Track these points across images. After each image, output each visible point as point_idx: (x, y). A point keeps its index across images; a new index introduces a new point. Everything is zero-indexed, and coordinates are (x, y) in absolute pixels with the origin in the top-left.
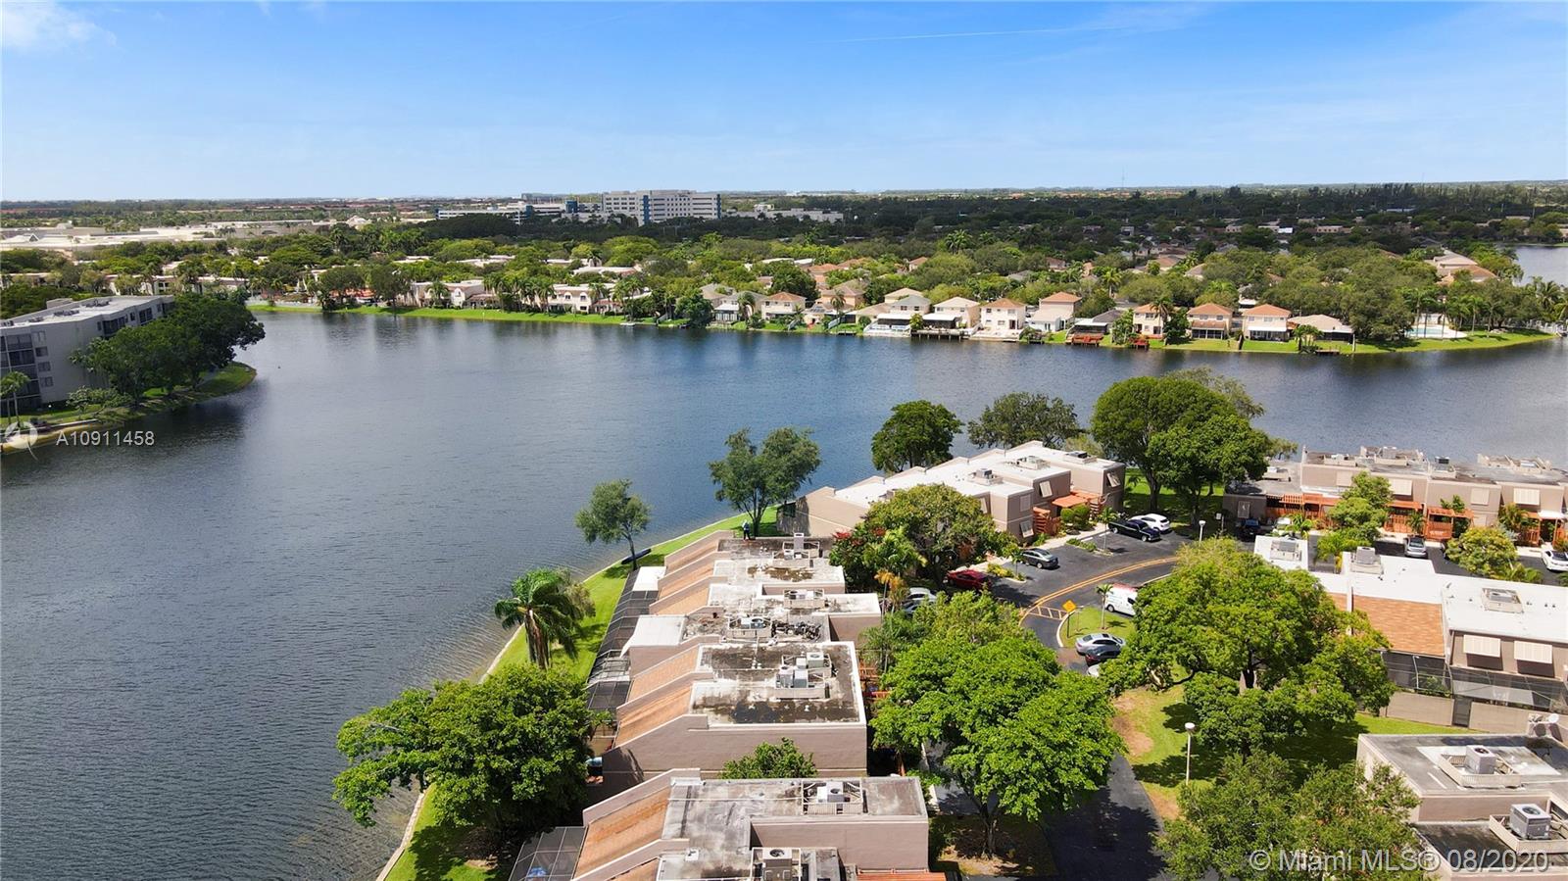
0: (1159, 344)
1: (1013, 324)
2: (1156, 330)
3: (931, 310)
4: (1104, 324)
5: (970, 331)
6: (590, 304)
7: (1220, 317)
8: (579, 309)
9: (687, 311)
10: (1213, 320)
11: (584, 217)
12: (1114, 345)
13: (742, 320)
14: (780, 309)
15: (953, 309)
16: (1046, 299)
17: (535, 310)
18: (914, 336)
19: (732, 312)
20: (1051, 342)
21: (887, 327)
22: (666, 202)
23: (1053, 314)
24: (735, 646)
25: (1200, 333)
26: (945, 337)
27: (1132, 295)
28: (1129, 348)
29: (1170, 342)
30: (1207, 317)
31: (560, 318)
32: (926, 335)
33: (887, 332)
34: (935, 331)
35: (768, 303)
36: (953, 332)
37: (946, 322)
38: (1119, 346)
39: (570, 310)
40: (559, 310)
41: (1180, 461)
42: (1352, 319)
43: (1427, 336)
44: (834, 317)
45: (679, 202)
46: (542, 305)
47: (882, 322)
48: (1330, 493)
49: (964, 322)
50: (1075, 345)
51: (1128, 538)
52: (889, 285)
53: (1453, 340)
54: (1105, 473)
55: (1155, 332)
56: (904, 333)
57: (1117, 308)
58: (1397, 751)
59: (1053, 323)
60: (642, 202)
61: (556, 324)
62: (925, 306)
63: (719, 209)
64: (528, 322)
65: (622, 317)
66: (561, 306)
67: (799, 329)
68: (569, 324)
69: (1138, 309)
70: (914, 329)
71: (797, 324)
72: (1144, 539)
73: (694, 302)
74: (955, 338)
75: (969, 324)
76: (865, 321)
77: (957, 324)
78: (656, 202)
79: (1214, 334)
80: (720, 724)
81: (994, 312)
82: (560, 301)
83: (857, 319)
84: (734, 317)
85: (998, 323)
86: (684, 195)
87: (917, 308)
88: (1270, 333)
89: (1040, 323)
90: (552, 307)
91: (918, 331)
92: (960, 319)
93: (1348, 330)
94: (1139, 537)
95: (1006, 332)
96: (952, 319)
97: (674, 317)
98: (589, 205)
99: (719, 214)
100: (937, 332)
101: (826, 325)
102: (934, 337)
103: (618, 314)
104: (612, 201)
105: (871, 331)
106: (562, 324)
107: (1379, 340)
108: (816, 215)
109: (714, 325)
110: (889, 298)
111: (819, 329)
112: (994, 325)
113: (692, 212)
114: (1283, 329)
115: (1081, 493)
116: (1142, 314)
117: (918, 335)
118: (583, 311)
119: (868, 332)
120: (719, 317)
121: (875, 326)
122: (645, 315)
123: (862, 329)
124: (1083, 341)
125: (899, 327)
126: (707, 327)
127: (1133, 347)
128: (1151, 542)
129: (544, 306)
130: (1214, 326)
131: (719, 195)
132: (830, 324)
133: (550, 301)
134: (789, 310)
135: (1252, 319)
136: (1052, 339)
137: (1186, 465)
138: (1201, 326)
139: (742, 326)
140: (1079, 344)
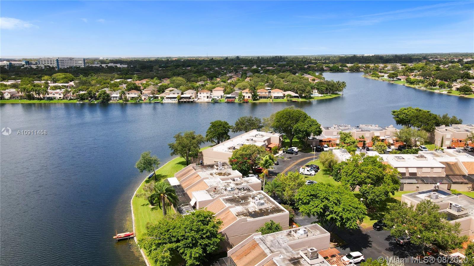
0: (251, 101)
1: (208, 97)
2: (249, 97)
3: (182, 94)
4: (234, 96)
5: (196, 100)
6: (63, 96)
7: (266, 93)
8: (59, 98)
9: (102, 97)
10: (264, 93)
11: (34, 67)
12: (239, 102)
13: (120, 99)
14: (133, 95)
15: (189, 93)
16: (214, 89)
17: (41, 99)
18: (179, 102)
19: (117, 97)
20: (221, 102)
21: (170, 99)
22: (65, 61)
23: (218, 93)
24: (230, 197)
25: (261, 97)
26: (189, 102)
27: (240, 87)
28: (243, 102)
29: (254, 100)
30: (262, 93)
31: (51, 102)
32: (183, 102)
33: (170, 101)
34: (185, 100)
35: (129, 94)
36: (191, 100)
37: (188, 97)
38: (240, 102)
39: (55, 99)
40: (50, 99)
41: (303, 132)
42: (299, 92)
43: (315, 96)
44: (152, 97)
45: (70, 61)
46: (43, 97)
47: (167, 98)
48: (333, 137)
49: (193, 97)
50: (228, 102)
51: (290, 154)
52: (165, 87)
53: (321, 96)
54: (280, 137)
55: (249, 98)
56: (176, 101)
57: (236, 91)
58: (412, 197)
59: (220, 96)
60: (56, 62)
61: (50, 103)
62: (180, 92)
63: (85, 64)
64: (38, 103)
65: (77, 100)
66: (51, 97)
67: (141, 102)
68: (55, 103)
69: (243, 91)
70: (179, 100)
71: (140, 100)
72: (294, 154)
73: (104, 94)
74: (192, 102)
75: (194, 98)
76: (162, 98)
77: (191, 98)
78: (61, 61)
79: (265, 97)
80: (249, 219)
81: (202, 93)
82: (50, 96)
83: (159, 98)
84: (118, 99)
85: (203, 97)
86: (71, 59)
87: (178, 94)
88: (279, 96)
89: (216, 96)
90: (47, 98)
91: (180, 100)
92: (192, 96)
93: (297, 95)
94: (292, 153)
95: (207, 100)
96: (189, 96)
97: (96, 99)
98: (34, 62)
99: (85, 65)
100: (186, 100)
101: (150, 100)
102: (185, 102)
103: (74, 99)
104: (43, 61)
105: (165, 101)
106: (52, 103)
107: (305, 97)
108: (119, 65)
109: (111, 102)
110: (166, 91)
111: (148, 101)
112: (202, 97)
113: (74, 65)
114: (282, 95)
115: (273, 143)
116: (245, 92)
117: (180, 102)
118: (60, 99)
119: (164, 101)
120: (112, 98)
121: (166, 99)
122: (84, 99)
123: (162, 101)
124: (229, 101)
125: (174, 99)
126: (109, 102)
127: (244, 102)
128: (296, 155)
129: (44, 98)
130: (264, 95)
131: (84, 59)
132: (151, 99)
133: (48, 96)
134: (136, 96)
135: (274, 93)
136: (221, 101)
137: (305, 133)
138: (261, 95)
139: (121, 101)
140: (229, 102)
